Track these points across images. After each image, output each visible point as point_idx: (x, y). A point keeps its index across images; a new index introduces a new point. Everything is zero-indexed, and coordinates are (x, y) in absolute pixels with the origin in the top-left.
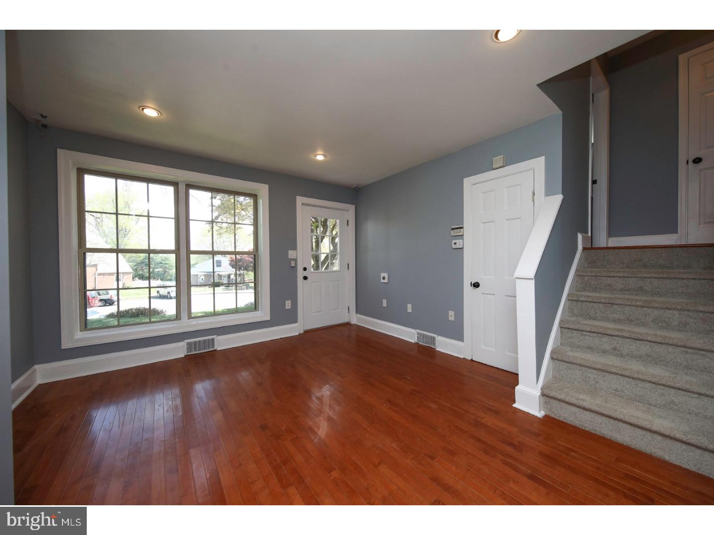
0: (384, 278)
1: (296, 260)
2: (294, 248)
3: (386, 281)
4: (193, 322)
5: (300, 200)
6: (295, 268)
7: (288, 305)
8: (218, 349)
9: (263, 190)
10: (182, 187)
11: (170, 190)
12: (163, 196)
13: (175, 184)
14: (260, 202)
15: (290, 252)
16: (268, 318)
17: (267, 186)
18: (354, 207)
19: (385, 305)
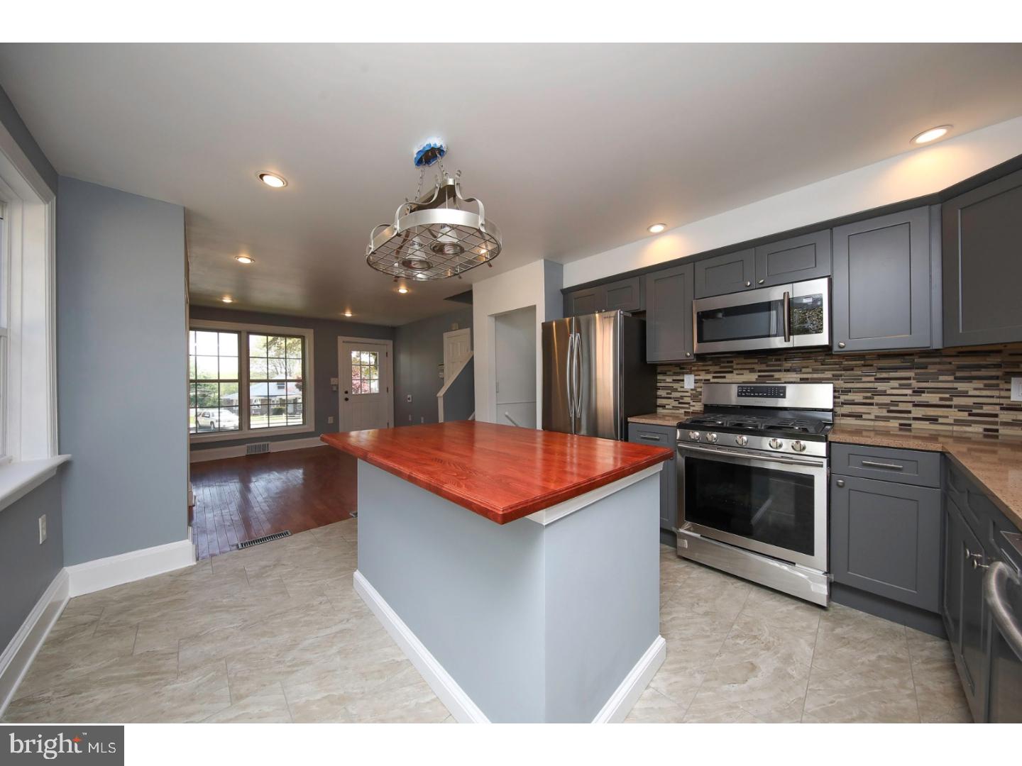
0: (409, 399)
1: (337, 386)
2: (337, 376)
3: (410, 401)
4: (251, 432)
5: (340, 339)
6: (337, 392)
7: (331, 420)
8: (272, 451)
9: (309, 334)
10: (244, 335)
11: (235, 336)
12: (230, 341)
13: (239, 332)
14: (307, 341)
15: (332, 380)
16: (313, 429)
17: (312, 331)
18: (391, 342)
19: (410, 419)
